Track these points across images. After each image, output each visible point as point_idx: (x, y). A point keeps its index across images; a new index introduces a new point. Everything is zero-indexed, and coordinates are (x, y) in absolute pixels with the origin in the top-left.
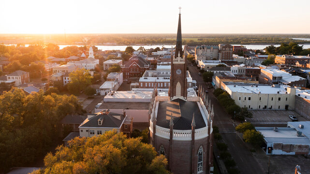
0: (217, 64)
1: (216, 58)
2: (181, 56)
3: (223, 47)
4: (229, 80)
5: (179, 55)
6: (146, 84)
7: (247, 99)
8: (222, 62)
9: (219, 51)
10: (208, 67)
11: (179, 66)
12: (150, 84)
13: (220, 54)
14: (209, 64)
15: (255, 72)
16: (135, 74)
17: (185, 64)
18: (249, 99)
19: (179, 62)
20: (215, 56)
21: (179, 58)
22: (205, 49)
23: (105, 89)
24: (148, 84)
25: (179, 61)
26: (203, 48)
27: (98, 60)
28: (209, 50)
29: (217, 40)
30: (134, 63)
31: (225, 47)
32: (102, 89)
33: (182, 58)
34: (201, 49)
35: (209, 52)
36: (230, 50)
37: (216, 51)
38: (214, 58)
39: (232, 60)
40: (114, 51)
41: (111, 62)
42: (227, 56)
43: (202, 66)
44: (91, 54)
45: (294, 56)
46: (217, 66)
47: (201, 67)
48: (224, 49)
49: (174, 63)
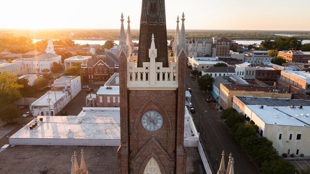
0: (215, 63)
1: (209, 54)
2: (163, 57)
3: (218, 41)
4: (244, 92)
5: (153, 51)
6: (109, 98)
7: (294, 137)
8: (220, 59)
9: (213, 46)
10: (203, 67)
11: (153, 99)
12: (114, 98)
13: (215, 50)
14: (204, 62)
15: (268, 75)
16: (101, 77)
17: (176, 92)
18: (299, 137)
19: (153, 84)
20: (207, 52)
21: (153, 66)
22: (196, 43)
23: (41, 107)
24: (111, 99)
25: (153, 76)
26: (194, 42)
27: (60, 57)
28: (200, 45)
29: (202, 35)
30: (100, 62)
31: (221, 41)
32: (36, 107)
33: (166, 65)
34: (190, 42)
35: (200, 47)
36: (227, 45)
37: (209, 45)
38: (206, 54)
39: (230, 57)
40: (88, 45)
41: (76, 59)
42: (223, 51)
43: (194, 64)
44: (50, 48)
45: (303, 52)
46: (215, 65)
47: (193, 66)
48: (219, 43)
49: (132, 85)
